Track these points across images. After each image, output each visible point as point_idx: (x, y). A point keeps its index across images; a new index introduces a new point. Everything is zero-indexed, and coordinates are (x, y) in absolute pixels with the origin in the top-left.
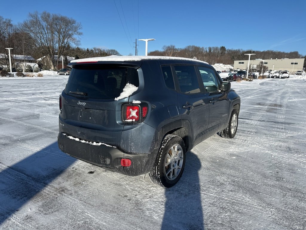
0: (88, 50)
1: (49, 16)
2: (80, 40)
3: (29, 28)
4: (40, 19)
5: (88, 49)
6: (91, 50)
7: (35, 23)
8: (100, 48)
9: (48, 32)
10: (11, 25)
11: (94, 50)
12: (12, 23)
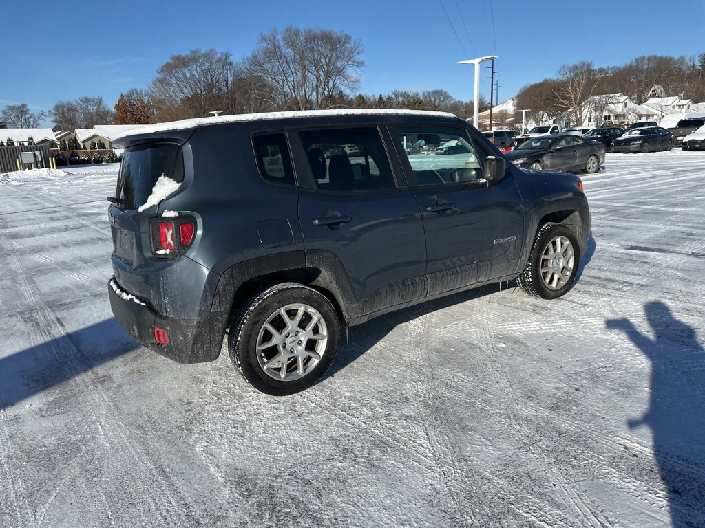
0: (381, 98)
1: (297, 34)
2: (359, 78)
3: (261, 66)
4: (281, 43)
5: (381, 95)
6: (389, 98)
7: (273, 53)
8: (408, 91)
9: (295, 70)
10: (231, 64)
11: (393, 96)
12: (231, 59)
